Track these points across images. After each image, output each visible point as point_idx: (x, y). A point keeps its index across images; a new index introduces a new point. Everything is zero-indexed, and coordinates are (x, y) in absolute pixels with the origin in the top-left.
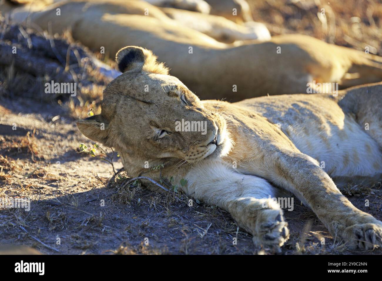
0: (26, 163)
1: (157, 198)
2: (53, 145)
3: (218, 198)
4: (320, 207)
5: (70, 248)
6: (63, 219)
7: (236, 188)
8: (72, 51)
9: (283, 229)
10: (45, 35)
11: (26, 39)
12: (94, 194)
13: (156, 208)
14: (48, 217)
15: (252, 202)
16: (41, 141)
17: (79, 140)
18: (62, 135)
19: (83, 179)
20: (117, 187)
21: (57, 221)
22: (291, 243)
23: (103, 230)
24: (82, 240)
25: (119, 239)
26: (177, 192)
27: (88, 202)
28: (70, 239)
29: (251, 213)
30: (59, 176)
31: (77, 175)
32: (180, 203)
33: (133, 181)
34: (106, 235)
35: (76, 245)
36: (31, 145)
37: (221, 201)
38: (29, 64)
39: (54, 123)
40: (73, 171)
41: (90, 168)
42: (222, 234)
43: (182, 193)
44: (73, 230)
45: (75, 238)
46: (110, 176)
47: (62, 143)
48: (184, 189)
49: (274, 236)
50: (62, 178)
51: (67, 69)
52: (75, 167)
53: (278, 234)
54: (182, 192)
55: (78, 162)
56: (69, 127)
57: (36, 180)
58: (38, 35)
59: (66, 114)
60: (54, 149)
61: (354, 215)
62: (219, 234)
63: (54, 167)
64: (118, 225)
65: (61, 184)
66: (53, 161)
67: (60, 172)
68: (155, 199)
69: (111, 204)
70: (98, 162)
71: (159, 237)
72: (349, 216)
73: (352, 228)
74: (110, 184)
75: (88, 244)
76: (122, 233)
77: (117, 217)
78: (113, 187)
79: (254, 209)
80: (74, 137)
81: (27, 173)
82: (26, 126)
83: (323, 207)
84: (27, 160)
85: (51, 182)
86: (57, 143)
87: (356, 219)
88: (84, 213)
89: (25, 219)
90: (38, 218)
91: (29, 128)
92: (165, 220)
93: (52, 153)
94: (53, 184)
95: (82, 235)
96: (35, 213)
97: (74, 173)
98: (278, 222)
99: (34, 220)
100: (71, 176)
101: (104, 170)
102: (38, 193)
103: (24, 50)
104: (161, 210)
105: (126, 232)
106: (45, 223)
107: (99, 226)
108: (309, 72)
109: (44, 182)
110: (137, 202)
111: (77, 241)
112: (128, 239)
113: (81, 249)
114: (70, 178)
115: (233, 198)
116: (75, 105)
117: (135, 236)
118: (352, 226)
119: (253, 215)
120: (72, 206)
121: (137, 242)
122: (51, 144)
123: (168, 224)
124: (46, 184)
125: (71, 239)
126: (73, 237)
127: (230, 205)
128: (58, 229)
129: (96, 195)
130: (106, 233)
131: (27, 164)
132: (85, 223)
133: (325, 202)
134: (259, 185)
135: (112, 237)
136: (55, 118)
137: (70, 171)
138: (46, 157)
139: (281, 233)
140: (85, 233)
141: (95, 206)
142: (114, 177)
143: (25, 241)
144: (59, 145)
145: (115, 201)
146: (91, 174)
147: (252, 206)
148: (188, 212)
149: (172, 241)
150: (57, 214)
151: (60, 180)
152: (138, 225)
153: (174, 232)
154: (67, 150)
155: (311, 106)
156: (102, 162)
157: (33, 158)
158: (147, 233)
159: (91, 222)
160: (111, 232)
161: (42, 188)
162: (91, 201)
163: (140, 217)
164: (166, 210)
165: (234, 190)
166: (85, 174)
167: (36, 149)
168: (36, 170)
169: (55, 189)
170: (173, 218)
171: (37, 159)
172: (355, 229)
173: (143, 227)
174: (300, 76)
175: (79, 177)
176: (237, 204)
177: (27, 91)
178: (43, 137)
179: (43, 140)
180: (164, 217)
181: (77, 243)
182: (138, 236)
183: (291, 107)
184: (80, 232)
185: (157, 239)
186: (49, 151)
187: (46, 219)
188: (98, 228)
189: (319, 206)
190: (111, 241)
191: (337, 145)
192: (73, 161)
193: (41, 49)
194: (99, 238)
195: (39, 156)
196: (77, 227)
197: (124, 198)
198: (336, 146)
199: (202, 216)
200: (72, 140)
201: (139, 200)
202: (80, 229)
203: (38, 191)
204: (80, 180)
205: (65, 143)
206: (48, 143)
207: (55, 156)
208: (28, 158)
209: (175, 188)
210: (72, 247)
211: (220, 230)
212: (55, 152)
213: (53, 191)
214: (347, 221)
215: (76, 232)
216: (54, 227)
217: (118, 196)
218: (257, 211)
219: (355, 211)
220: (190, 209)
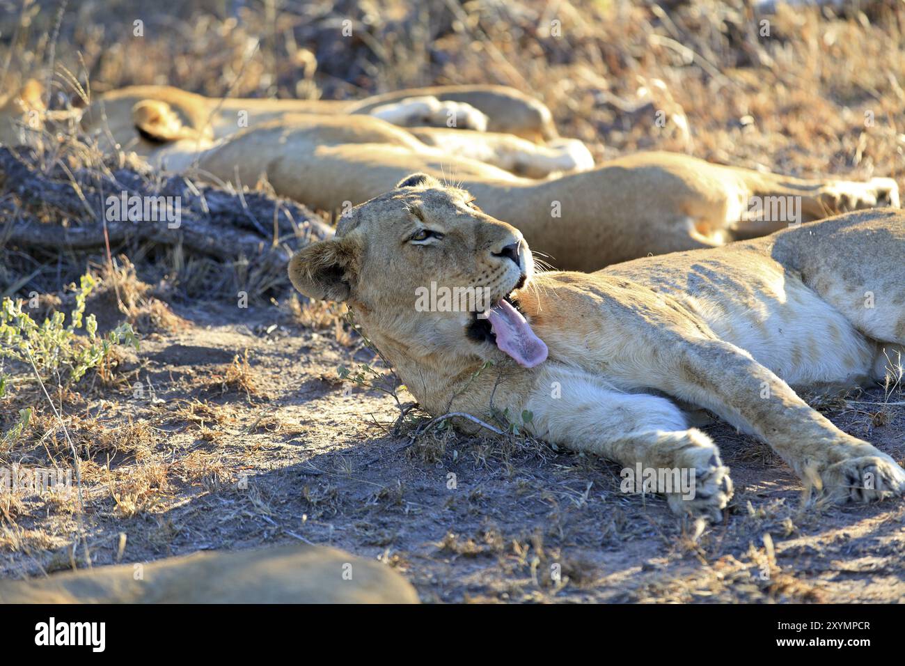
0: (239, 408)
1: (487, 447)
2: (278, 373)
3: (592, 438)
4: (777, 432)
5: (357, 546)
6: (333, 498)
7: (622, 418)
8: (280, 211)
9: (724, 480)
10: (229, 188)
11: (199, 198)
12: (372, 450)
13: (487, 465)
14: (308, 497)
15: (661, 437)
16: (256, 369)
17: (320, 363)
18: (290, 356)
19: (343, 427)
20: (410, 435)
21: (325, 501)
22: (736, 504)
23: (407, 510)
24: (376, 530)
25: (437, 522)
26: (518, 434)
27: (367, 465)
28: (354, 531)
29: (663, 457)
30: (301, 425)
31: (333, 422)
32: (525, 452)
33: (439, 422)
34: (414, 519)
35: (367, 539)
36: (243, 378)
37: (598, 442)
38: (210, 240)
39: (271, 337)
40: (324, 416)
41: (351, 409)
42: (610, 500)
43: (526, 435)
44: (355, 515)
45: (363, 527)
46: (392, 419)
47: (294, 370)
48: (529, 427)
49: (710, 493)
50: (307, 428)
51: (276, 243)
52: (326, 408)
53: (716, 488)
54: (525, 433)
55: (328, 399)
56: (298, 342)
57: (265, 435)
58: (216, 189)
59: (287, 319)
60: (281, 381)
61: (842, 444)
62: (606, 499)
63: (289, 411)
64: (430, 499)
65: (309, 438)
66: (284, 401)
67: (301, 419)
68: (484, 449)
69: (408, 465)
70: (361, 396)
71: (506, 514)
72: (831, 444)
73: (840, 466)
74: (397, 431)
75: (387, 536)
76: (440, 512)
77: (426, 486)
78: (402, 437)
79: (668, 449)
80: (312, 358)
81: (245, 426)
82: (226, 347)
83: (783, 431)
84: (240, 404)
85: (292, 436)
86: (285, 371)
87: (845, 450)
88: (364, 484)
89: (268, 504)
90: (289, 500)
91: (232, 349)
92: (506, 484)
93: (280, 388)
94: (295, 439)
95: (372, 522)
96: (282, 492)
97: (326, 418)
98: (713, 468)
99: (283, 504)
100: (322, 424)
101: (375, 409)
102: (274, 457)
103: (197, 218)
104: (496, 468)
105: (446, 510)
106: (303, 507)
107: (398, 504)
108: (686, 213)
109: (281, 438)
110: (452, 459)
111: (367, 533)
112: (453, 521)
113: (377, 546)
114: (321, 427)
115: (621, 435)
116: (301, 303)
117: (463, 516)
118: (839, 463)
119: (667, 460)
120: (341, 474)
121: (470, 526)
122: (276, 373)
123: (514, 489)
124: (283, 441)
125: (356, 530)
126: (358, 527)
127: (620, 447)
128: (327, 515)
129: (375, 453)
130: (412, 515)
131: (242, 411)
132: (372, 500)
133: (786, 423)
134: (661, 410)
135: (426, 521)
136: (271, 329)
137: (317, 416)
138: (270, 395)
139: (721, 485)
140: (377, 517)
141: (379, 470)
142: (401, 418)
143: (276, 541)
144: (289, 373)
145: (414, 459)
146: (355, 417)
147: (664, 445)
148: (542, 468)
149: (528, 518)
150: (321, 490)
151: (305, 432)
152: (464, 496)
153: (527, 502)
154: (304, 380)
155: (725, 267)
156: (367, 395)
157: (249, 398)
158: (482, 508)
159: (384, 498)
160: (421, 512)
161: (280, 448)
162: (370, 464)
163: (462, 482)
164: (504, 466)
165: (618, 421)
166: (345, 418)
167: (251, 385)
168: (260, 420)
169: (301, 448)
170: (518, 479)
171: (257, 400)
172: (846, 467)
173: (474, 499)
174: (673, 221)
175: (336, 425)
176: (632, 443)
177: (210, 287)
178: (259, 362)
179: (259, 367)
180: (502, 479)
181: (368, 537)
182: (469, 516)
183: (692, 271)
184: (367, 517)
185: (503, 517)
186: (273, 385)
187: (303, 500)
188: (397, 508)
189: (774, 430)
190: (424, 527)
191: (780, 330)
192: (318, 398)
193: (224, 213)
194: (403, 524)
195: (259, 394)
196: (359, 510)
197: (429, 452)
198: (778, 334)
199: (567, 471)
200: (308, 362)
201: (456, 453)
202: (366, 512)
203: (273, 453)
204: (338, 428)
205: (298, 368)
206: (268, 372)
207: (286, 392)
208: (242, 401)
209: (514, 428)
210: (360, 543)
211: (607, 493)
212: (283, 386)
213: (300, 453)
214: (829, 453)
215: (360, 518)
216: (321, 513)
217: (419, 450)
218: (673, 451)
219: (841, 437)
220: (544, 463)
